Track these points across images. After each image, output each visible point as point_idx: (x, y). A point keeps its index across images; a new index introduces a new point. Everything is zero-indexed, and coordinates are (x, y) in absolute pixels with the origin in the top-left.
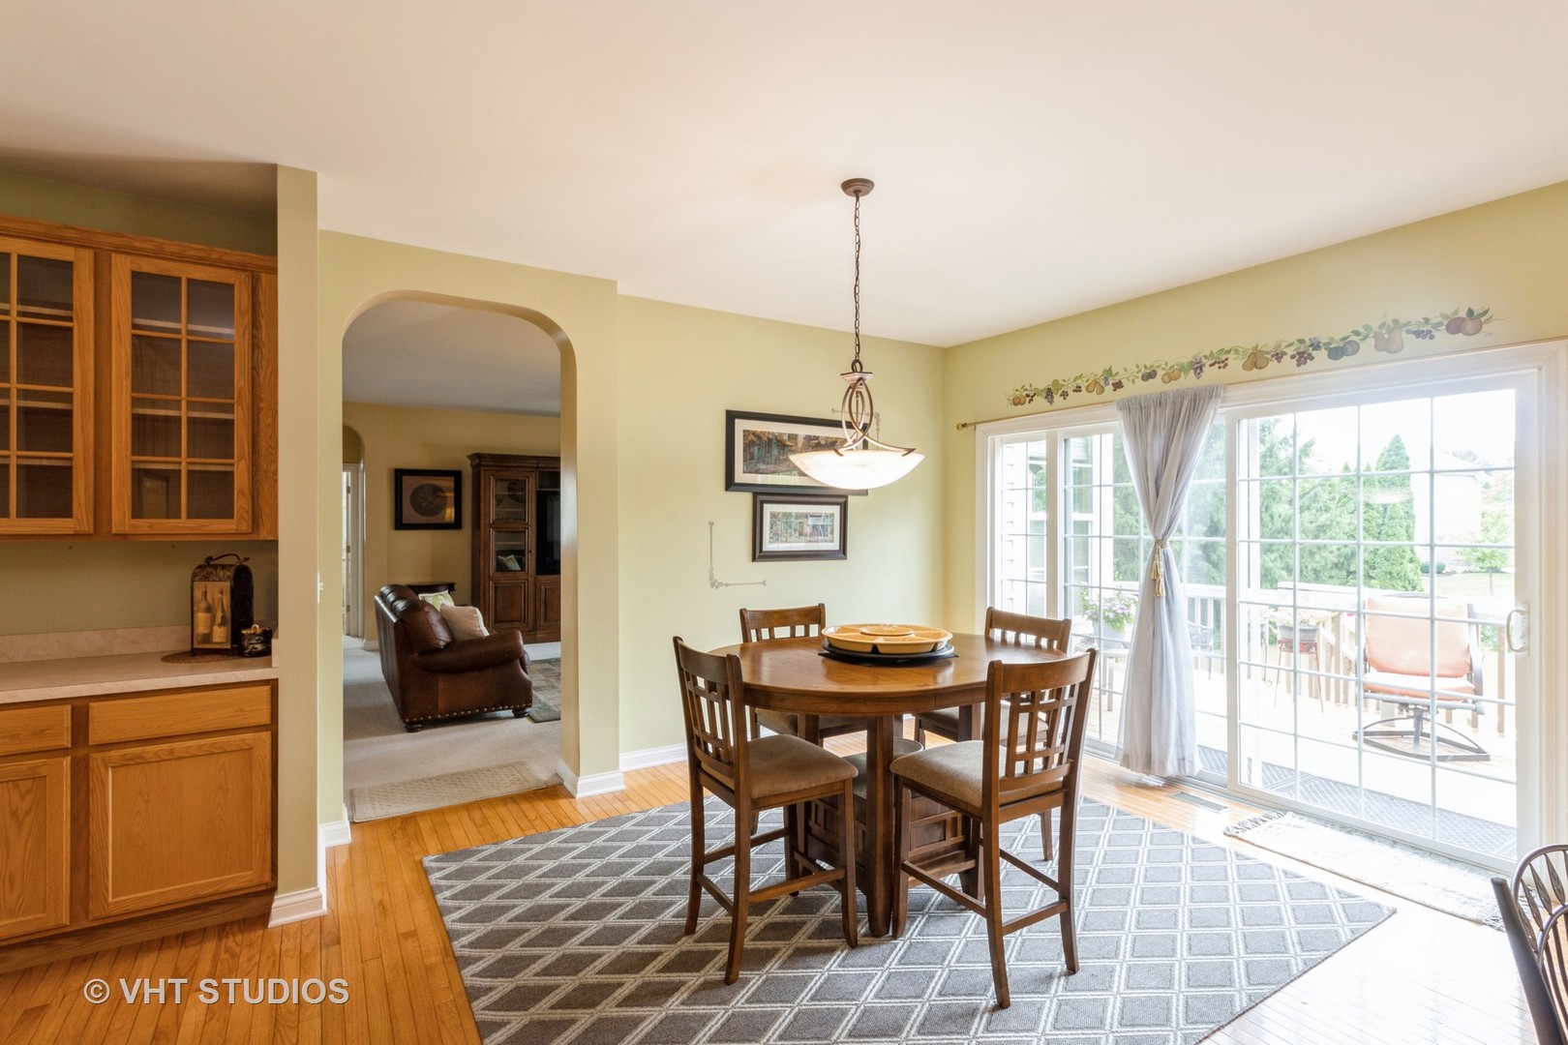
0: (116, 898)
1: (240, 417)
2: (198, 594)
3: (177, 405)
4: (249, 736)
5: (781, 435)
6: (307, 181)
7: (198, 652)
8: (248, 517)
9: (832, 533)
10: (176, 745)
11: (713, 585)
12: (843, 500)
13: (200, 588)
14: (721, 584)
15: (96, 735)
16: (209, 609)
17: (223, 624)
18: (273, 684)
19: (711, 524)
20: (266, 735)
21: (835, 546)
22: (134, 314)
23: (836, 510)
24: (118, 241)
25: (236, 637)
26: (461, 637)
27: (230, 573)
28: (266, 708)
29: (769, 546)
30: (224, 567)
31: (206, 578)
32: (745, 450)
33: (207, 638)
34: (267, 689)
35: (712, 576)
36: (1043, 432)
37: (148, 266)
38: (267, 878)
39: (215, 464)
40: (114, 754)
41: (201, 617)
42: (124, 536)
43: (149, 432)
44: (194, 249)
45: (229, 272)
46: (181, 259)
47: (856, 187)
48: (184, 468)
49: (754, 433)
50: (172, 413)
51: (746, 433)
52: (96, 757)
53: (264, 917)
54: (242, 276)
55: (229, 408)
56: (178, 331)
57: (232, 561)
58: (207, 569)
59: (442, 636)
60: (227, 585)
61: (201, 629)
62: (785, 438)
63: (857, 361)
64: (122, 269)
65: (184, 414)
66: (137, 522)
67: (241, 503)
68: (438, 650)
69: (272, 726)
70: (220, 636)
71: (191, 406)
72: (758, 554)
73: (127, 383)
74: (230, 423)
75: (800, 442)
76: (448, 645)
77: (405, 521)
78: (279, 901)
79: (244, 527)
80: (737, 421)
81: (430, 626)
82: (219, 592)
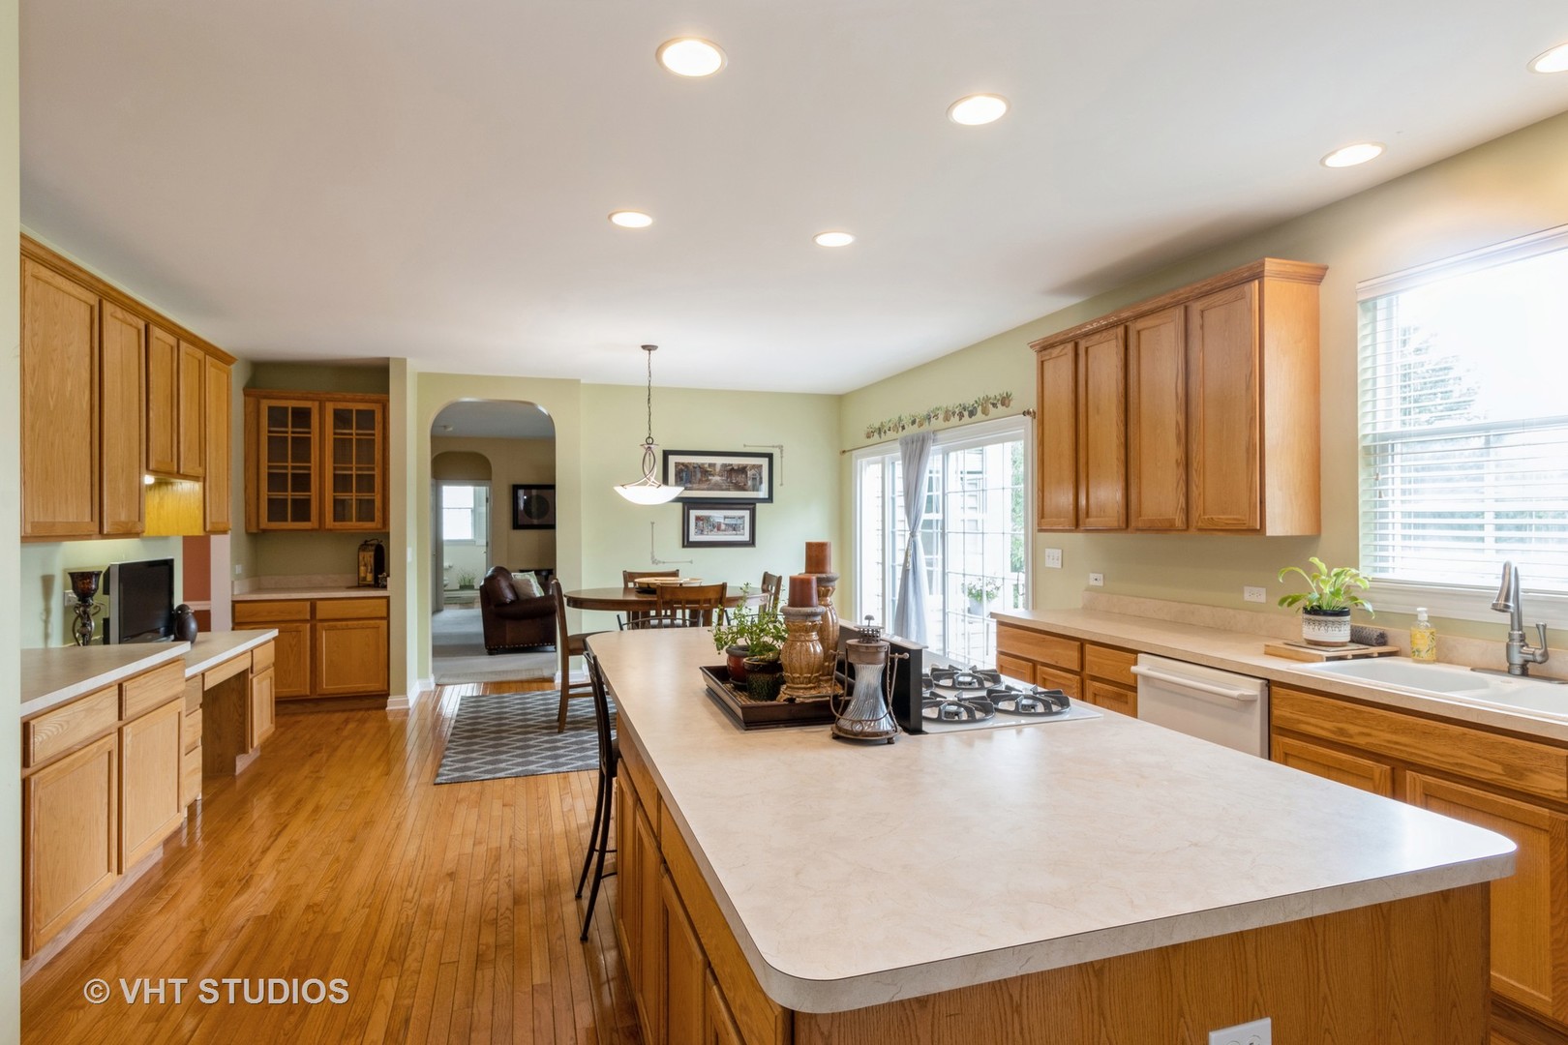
0: (327, 686)
1: (377, 473)
2: (361, 558)
3: (351, 469)
4: (377, 621)
5: (703, 464)
6: (403, 362)
7: (361, 585)
8: (381, 521)
9: (743, 529)
10: (349, 623)
11: (653, 562)
12: (751, 507)
13: (362, 554)
14: (660, 562)
15: (319, 616)
16: (365, 565)
17: (371, 572)
18: (388, 598)
19: (653, 523)
20: (385, 622)
21: (746, 537)
22: (335, 428)
23: (746, 514)
24: (328, 396)
25: (376, 579)
26: (523, 597)
27: (373, 548)
28: (385, 609)
29: (693, 537)
30: (371, 545)
31: (364, 550)
32: (676, 475)
33: (365, 579)
34: (385, 601)
35: (653, 557)
36: (879, 458)
37: (341, 406)
38: (386, 688)
39: (366, 496)
40: (326, 624)
41: (362, 568)
42: (331, 530)
43: (341, 482)
44: (359, 396)
45: (373, 404)
46: (354, 400)
47: (648, 348)
48: (354, 498)
49: (683, 464)
50: (349, 472)
51: (677, 464)
52: (319, 625)
53: (385, 706)
54: (378, 405)
55: (373, 469)
56: (352, 434)
57: (375, 542)
58: (364, 546)
59: (509, 596)
60: (372, 553)
61: (362, 575)
62: (707, 466)
63: (649, 437)
64: (330, 407)
65: (354, 472)
66: (336, 523)
67: (378, 514)
68: (505, 604)
69: (387, 618)
70: (370, 577)
71: (358, 469)
72: (687, 543)
73: (332, 460)
74: (373, 476)
75: (718, 468)
76: (512, 602)
77: (520, 523)
78: (391, 699)
79: (379, 526)
80: (670, 457)
81: (500, 588)
82: (369, 556)
